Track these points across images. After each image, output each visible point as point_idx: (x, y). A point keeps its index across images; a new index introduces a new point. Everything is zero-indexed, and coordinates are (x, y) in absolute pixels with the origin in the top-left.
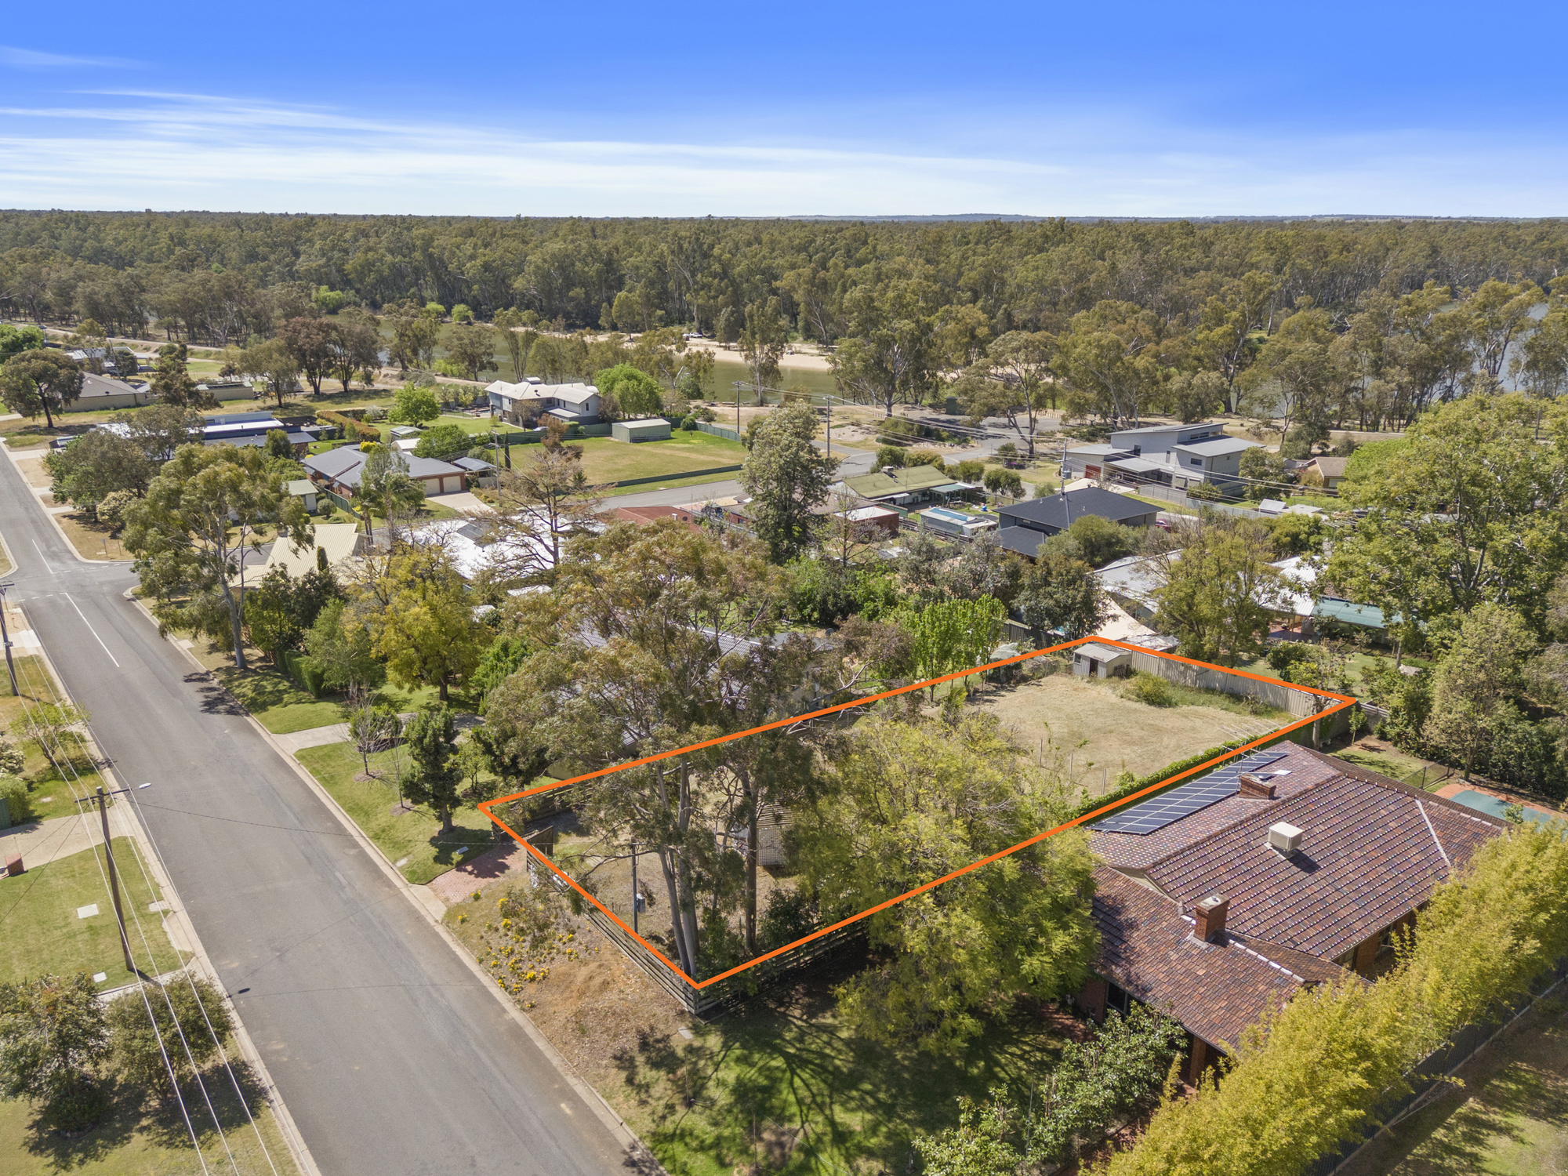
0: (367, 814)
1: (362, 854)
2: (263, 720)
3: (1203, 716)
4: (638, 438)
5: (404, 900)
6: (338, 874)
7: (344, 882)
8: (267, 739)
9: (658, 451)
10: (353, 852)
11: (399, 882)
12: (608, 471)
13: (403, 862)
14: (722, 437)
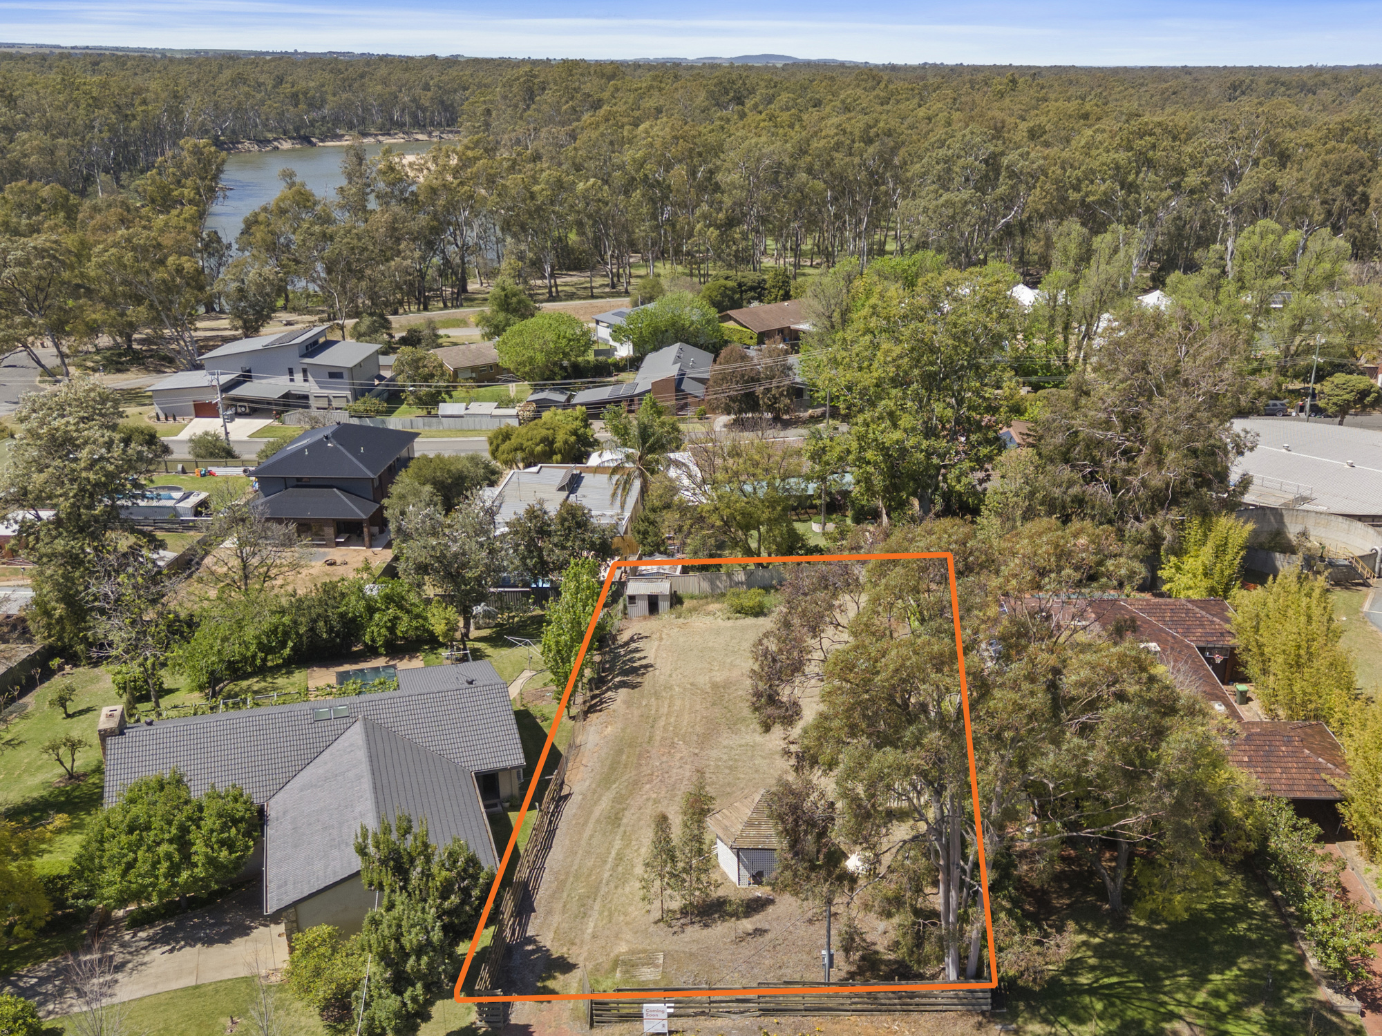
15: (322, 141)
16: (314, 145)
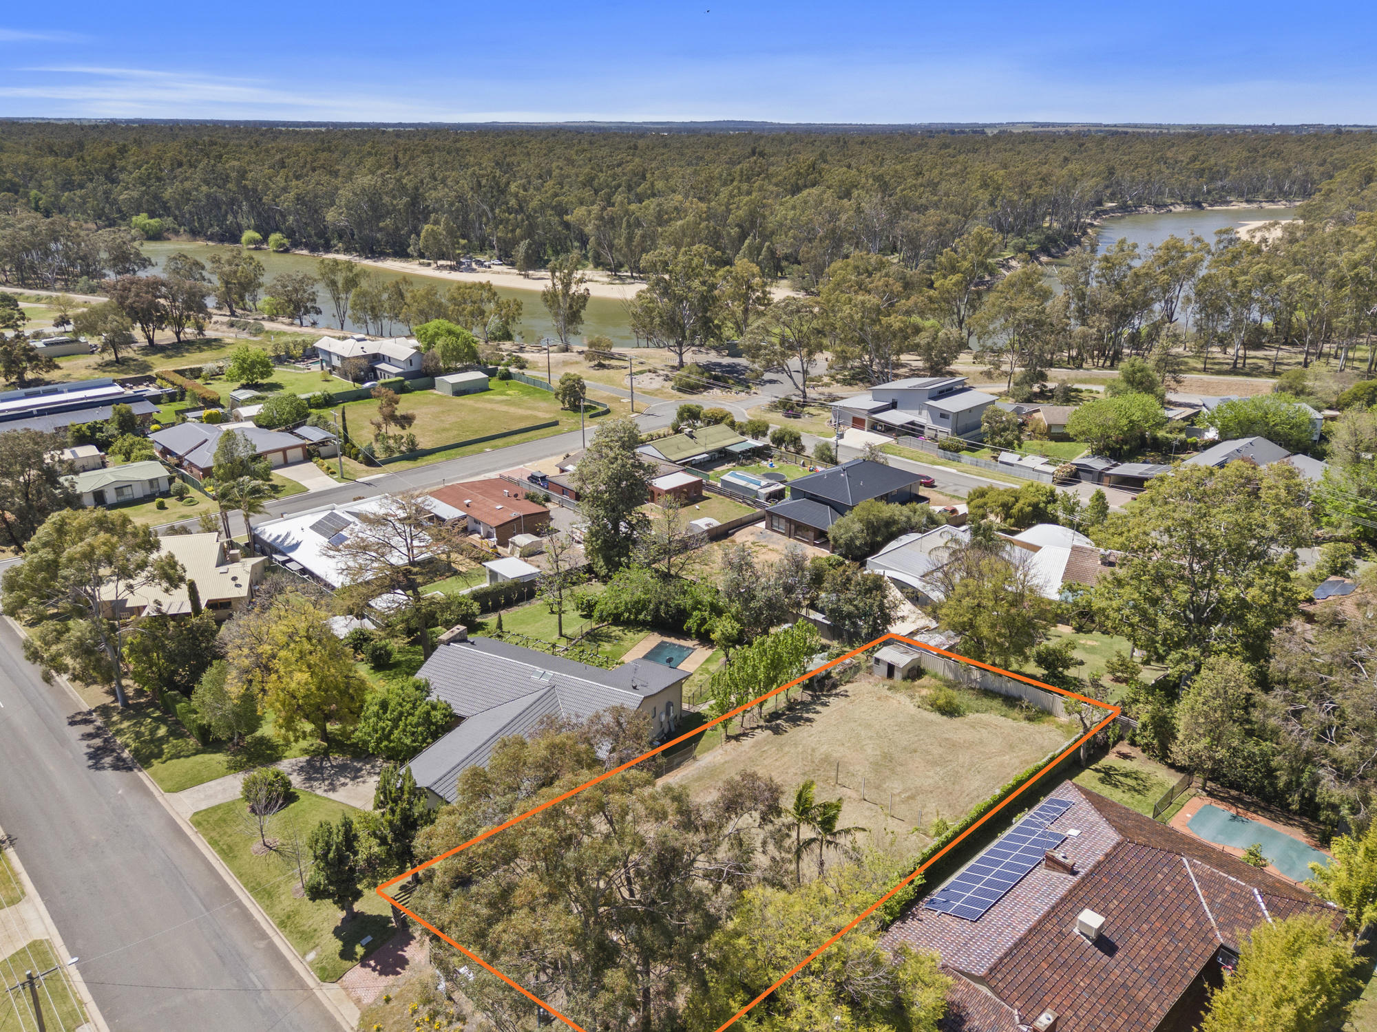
0: (270, 896)
1: (272, 947)
2: (154, 775)
3: (986, 725)
4: (461, 391)
5: (318, 1004)
6: (252, 975)
7: (260, 986)
8: (160, 799)
9: (480, 405)
10: (262, 944)
11: (311, 980)
12: (437, 432)
13: (311, 956)
14: (536, 387)
15: (1211, 205)
16: (1203, 208)
